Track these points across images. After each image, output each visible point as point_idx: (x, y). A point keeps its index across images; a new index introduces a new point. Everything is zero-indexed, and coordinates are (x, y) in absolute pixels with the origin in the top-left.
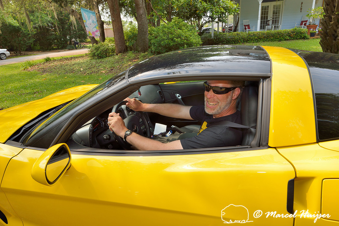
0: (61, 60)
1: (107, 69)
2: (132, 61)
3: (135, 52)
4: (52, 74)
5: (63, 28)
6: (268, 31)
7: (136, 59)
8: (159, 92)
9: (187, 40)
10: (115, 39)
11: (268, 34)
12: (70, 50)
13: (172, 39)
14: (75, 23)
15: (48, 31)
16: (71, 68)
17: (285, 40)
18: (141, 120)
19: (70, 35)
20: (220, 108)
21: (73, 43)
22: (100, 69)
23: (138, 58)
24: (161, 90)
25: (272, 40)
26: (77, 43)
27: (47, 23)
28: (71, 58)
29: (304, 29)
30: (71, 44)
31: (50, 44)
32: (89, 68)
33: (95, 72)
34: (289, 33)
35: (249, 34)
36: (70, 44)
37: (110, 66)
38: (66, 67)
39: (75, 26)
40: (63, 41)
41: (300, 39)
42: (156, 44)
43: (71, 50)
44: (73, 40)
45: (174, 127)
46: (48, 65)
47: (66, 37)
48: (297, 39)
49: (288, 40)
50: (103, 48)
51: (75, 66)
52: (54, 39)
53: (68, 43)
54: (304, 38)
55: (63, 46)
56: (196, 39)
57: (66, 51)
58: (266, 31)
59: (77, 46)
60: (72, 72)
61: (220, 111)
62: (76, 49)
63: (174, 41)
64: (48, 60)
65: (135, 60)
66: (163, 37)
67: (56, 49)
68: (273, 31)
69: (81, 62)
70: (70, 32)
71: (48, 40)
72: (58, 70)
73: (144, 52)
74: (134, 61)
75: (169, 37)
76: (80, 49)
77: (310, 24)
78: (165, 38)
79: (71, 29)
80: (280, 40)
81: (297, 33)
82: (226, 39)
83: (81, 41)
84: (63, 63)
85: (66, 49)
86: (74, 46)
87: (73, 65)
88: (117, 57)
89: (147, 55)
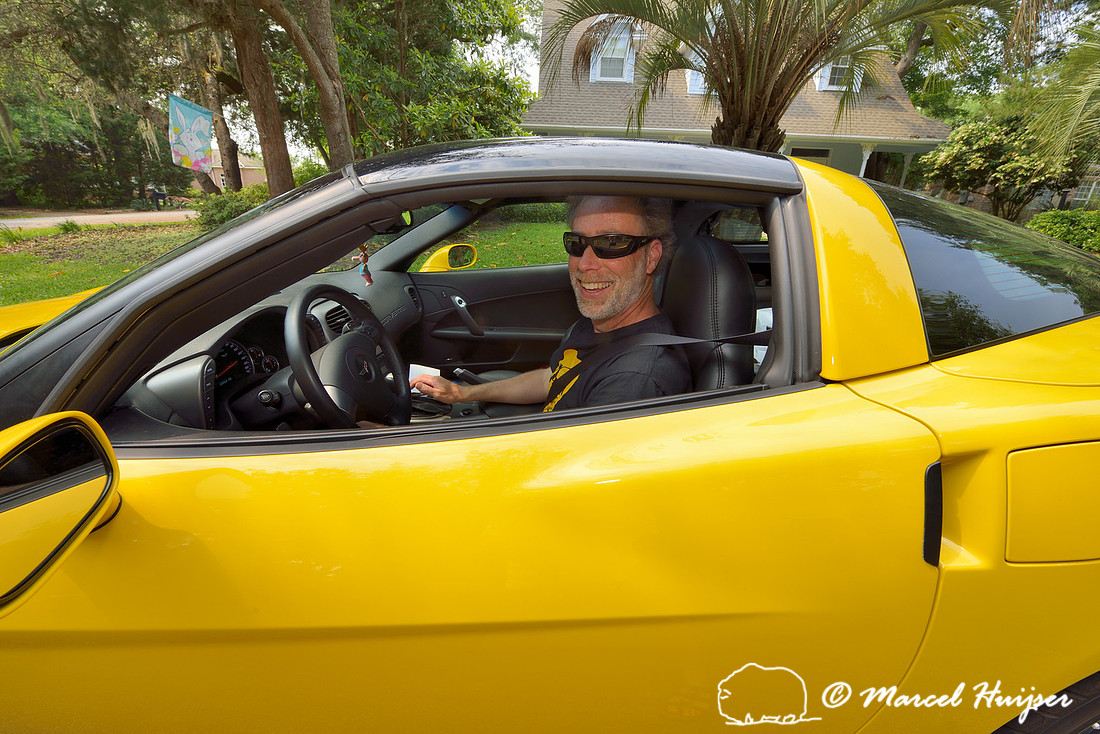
0: (110, 230)
4: (81, 261)
5: (118, 154)
8: (410, 289)
10: (269, 186)
12: (139, 210)
14: (155, 142)
15: (70, 158)
16: (144, 248)
18: (379, 350)
19: (140, 173)
20: (618, 297)
21: (148, 195)
24: (414, 285)
26: (163, 196)
27: (68, 137)
28: (144, 228)
30: (145, 197)
31: (80, 193)
36: (142, 195)
38: (127, 246)
39: (153, 153)
40: (119, 187)
43: (144, 211)
44: (150, 187)
45: (461, 371)
46: (69, 238)
47: (128, 179)
50: (237, 204)
51: (154, 244)
52: (91, 181)
53: (136, 192)
55: (120, 200)
57: (127, 212)
59: (161, 202)
61: (618, 307)
62: (159, 210)
64: (69, 229)
67: (98, 207)
69: (173, 235)
70: (140, 167)
71: (72, 180)
72: (101, 252)
76: (171, 210)
79: (142, 159)
83: (173, 193)
84: (119, 238)
85: (129, 207)
86: (153, 203)
87: (150, 242)
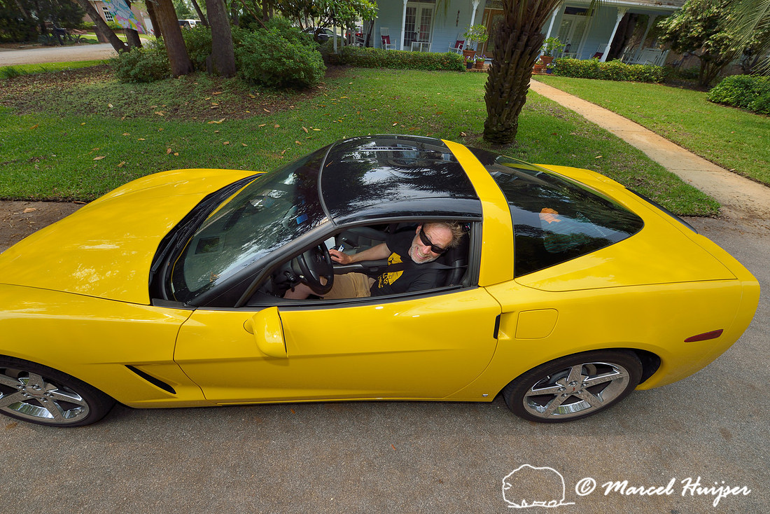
0: (45, 76)
1: (166, 107)
2: (211, 94)
3: (212, 76)
6: (415, 52)
7: (216, 90)
9: (303, 62)
11: (415, 56)
13: (279, 60)
16: (85, 101)
17: (437, 69)
19: (38, 9)
21: (50, 29)
22: (152, 107)
23: (221, 88)
25: (420, 68)
26: (62, 32)
29: (460, 55)
32: (125, 104)
33: (142, 113)
34: (441, 60)
35: (390, 54)
36: (45, 30)
37: (169, 101)
38: (71, 98)
41: (455, 70)
42: (251, 66)
46: (20, 88)
47: (28, 14)
48: (451, 70)
49: (440, 69)
50: (144, 62)
51: (90, 96)
53: (39, 28)
54: (460, 70)
56: (315, 60)
58: (411, 52)
59: (62, 37)
60: (91, 111)
62: (62, 44)
63: (284, 64)
64: (12, 74)
65: (217, 93)
66: (263, 55)
68: (421, 53)
73: (230, 77)
74: (214, 93)
75: (273, 54)
77: (467, 49)
78: (267, 56)
80: (430, 70)
81: (452, 61)
82: (356, 58)
87: (86, 93)
88: (177, 83)
89: (236, 83)
